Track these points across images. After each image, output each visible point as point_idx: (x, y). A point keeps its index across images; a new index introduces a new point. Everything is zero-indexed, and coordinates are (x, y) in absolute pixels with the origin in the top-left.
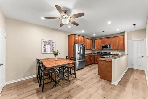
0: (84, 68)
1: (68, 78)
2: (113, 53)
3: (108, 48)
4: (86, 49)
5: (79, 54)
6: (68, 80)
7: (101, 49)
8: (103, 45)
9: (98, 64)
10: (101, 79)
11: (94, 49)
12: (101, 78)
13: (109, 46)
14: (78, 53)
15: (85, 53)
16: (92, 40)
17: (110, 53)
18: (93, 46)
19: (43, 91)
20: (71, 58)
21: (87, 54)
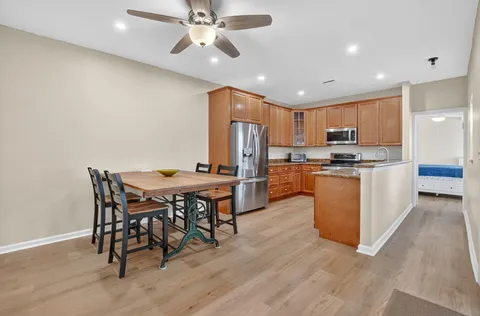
0: (263, 208)
1: (212, 236)
2: (364, 158)
3: (347, 139)
4: (271, 141)
5: (246, 158)
6: (213, 242)
7: (325, 142)
8: (332, 130)
9: (312, 195)
10: (322, 240)
11: (298, 144)
12: (322, 236)
13: (353, 132)
14: (245, 155)
15: (270, 158)
16: (293, 112)
17: (353, 157)
18: (297, 134)
19: (122, 275)
20: (219, 170)
21: (276, 161)
